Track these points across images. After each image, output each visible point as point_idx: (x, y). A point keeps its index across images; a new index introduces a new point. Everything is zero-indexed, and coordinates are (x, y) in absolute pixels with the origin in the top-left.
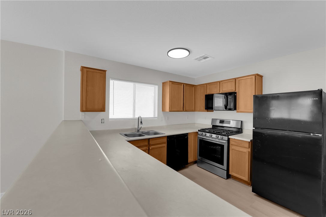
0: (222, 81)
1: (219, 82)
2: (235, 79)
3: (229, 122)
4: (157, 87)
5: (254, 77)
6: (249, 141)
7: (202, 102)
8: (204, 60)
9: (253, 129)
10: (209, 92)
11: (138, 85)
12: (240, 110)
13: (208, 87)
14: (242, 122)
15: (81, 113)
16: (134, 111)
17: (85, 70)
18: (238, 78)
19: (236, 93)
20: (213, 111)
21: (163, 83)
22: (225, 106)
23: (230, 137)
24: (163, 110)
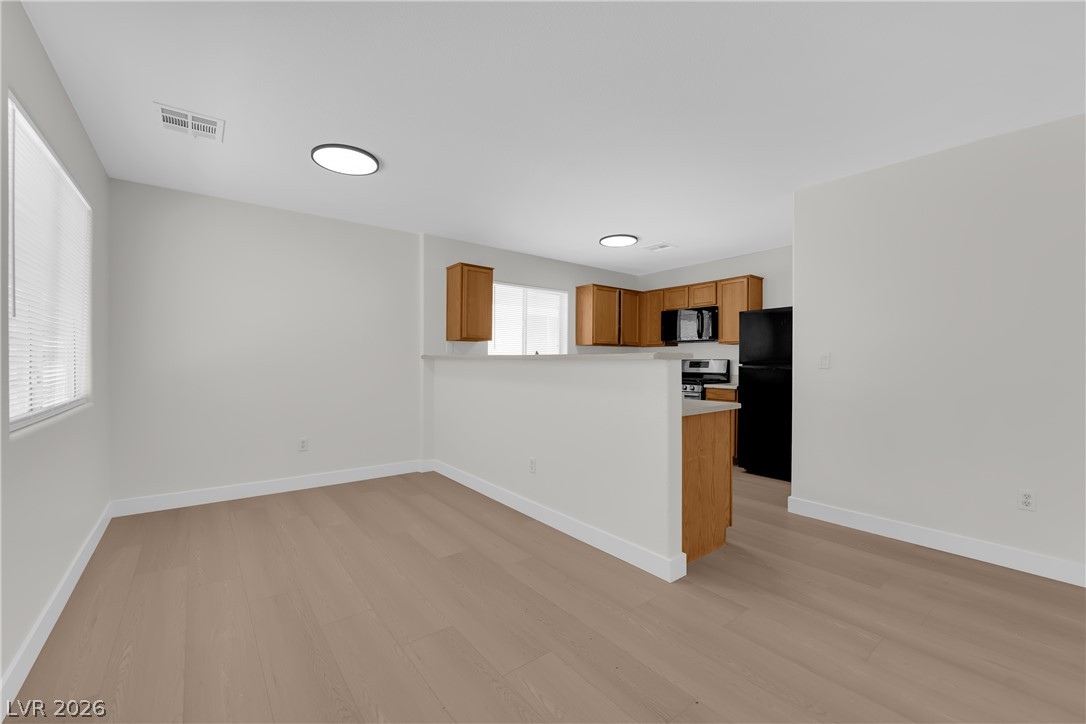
0: (692, 285)
1: (689, 287)
2: (716, 283)
3: (706, 364)
4: (565, 296)
5: (745, 280)
6: (735, 388)
7: (654, 326)
8: (660, 250)
9: (740, 368)
10: (668, 306)
11: (531, 292)
12: (726, 338)
13: (667, 295)
14: (729, 361)
15: (447, 343)
16: (525, 343)
17: (465, 268)
18: (721, 281)
19: (717, 308)
20: (677, 345)
21: (578, 288)
22: (698, 332)
23: (705, 386)
24: (579, 342)
